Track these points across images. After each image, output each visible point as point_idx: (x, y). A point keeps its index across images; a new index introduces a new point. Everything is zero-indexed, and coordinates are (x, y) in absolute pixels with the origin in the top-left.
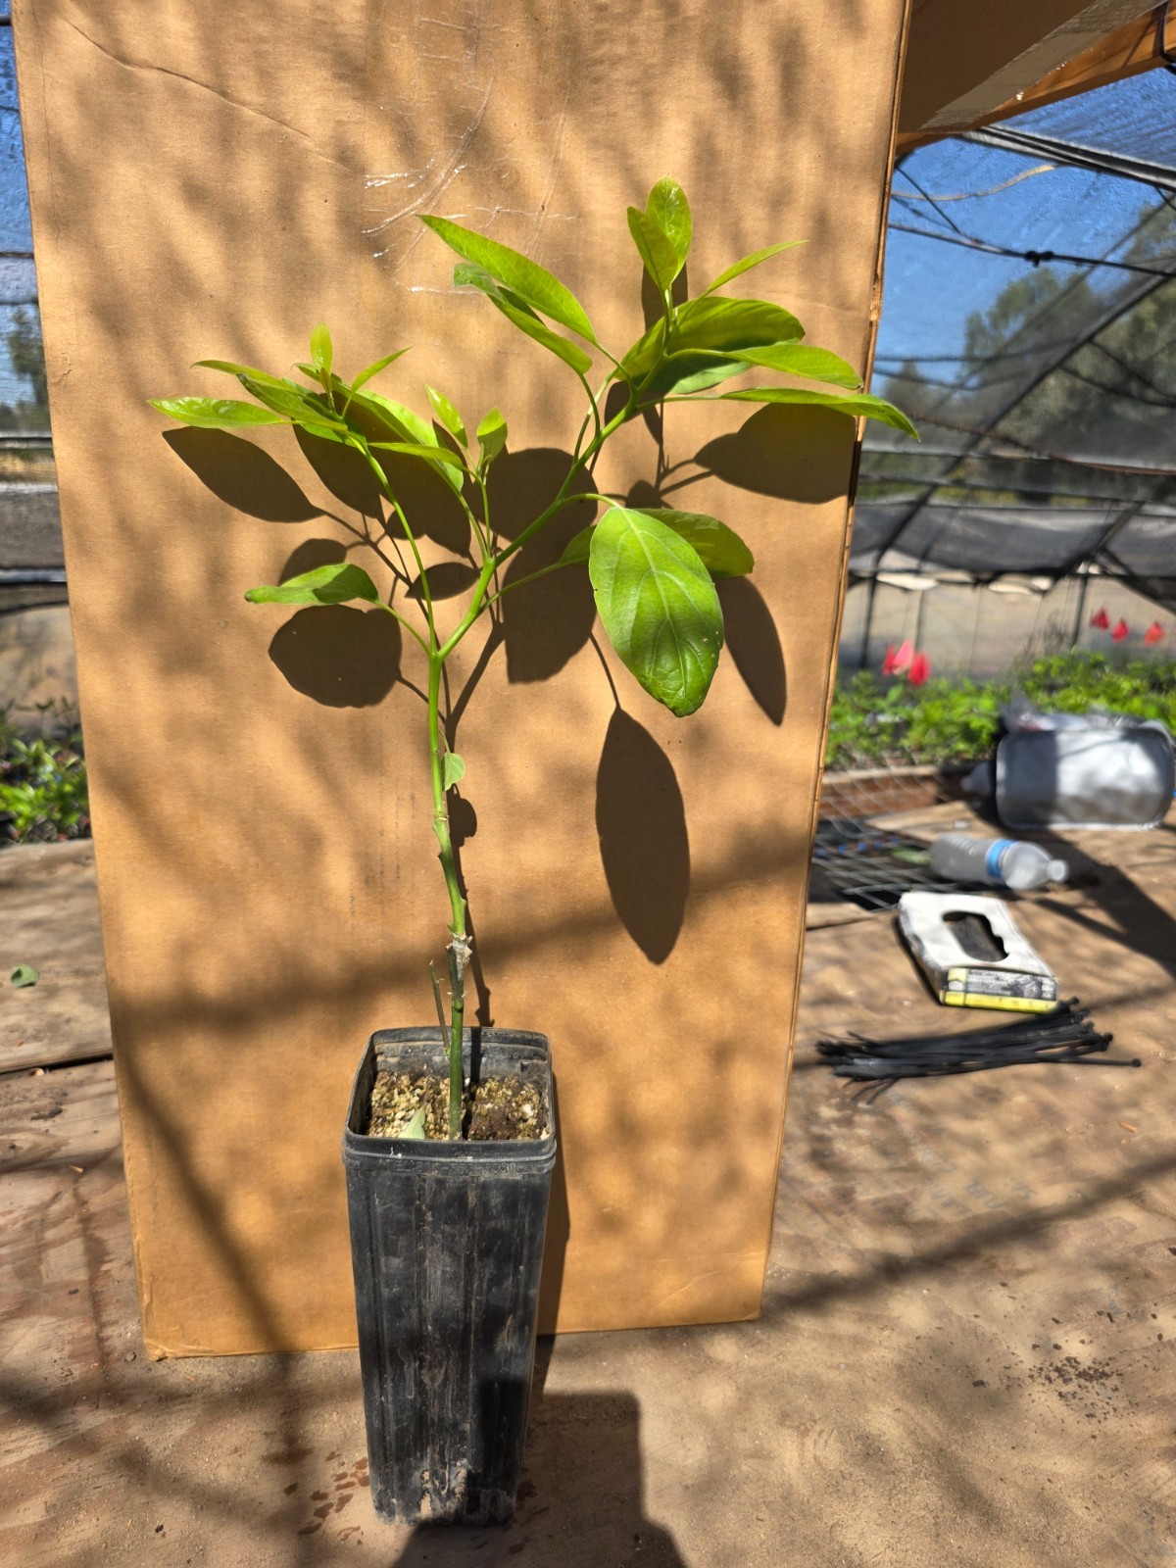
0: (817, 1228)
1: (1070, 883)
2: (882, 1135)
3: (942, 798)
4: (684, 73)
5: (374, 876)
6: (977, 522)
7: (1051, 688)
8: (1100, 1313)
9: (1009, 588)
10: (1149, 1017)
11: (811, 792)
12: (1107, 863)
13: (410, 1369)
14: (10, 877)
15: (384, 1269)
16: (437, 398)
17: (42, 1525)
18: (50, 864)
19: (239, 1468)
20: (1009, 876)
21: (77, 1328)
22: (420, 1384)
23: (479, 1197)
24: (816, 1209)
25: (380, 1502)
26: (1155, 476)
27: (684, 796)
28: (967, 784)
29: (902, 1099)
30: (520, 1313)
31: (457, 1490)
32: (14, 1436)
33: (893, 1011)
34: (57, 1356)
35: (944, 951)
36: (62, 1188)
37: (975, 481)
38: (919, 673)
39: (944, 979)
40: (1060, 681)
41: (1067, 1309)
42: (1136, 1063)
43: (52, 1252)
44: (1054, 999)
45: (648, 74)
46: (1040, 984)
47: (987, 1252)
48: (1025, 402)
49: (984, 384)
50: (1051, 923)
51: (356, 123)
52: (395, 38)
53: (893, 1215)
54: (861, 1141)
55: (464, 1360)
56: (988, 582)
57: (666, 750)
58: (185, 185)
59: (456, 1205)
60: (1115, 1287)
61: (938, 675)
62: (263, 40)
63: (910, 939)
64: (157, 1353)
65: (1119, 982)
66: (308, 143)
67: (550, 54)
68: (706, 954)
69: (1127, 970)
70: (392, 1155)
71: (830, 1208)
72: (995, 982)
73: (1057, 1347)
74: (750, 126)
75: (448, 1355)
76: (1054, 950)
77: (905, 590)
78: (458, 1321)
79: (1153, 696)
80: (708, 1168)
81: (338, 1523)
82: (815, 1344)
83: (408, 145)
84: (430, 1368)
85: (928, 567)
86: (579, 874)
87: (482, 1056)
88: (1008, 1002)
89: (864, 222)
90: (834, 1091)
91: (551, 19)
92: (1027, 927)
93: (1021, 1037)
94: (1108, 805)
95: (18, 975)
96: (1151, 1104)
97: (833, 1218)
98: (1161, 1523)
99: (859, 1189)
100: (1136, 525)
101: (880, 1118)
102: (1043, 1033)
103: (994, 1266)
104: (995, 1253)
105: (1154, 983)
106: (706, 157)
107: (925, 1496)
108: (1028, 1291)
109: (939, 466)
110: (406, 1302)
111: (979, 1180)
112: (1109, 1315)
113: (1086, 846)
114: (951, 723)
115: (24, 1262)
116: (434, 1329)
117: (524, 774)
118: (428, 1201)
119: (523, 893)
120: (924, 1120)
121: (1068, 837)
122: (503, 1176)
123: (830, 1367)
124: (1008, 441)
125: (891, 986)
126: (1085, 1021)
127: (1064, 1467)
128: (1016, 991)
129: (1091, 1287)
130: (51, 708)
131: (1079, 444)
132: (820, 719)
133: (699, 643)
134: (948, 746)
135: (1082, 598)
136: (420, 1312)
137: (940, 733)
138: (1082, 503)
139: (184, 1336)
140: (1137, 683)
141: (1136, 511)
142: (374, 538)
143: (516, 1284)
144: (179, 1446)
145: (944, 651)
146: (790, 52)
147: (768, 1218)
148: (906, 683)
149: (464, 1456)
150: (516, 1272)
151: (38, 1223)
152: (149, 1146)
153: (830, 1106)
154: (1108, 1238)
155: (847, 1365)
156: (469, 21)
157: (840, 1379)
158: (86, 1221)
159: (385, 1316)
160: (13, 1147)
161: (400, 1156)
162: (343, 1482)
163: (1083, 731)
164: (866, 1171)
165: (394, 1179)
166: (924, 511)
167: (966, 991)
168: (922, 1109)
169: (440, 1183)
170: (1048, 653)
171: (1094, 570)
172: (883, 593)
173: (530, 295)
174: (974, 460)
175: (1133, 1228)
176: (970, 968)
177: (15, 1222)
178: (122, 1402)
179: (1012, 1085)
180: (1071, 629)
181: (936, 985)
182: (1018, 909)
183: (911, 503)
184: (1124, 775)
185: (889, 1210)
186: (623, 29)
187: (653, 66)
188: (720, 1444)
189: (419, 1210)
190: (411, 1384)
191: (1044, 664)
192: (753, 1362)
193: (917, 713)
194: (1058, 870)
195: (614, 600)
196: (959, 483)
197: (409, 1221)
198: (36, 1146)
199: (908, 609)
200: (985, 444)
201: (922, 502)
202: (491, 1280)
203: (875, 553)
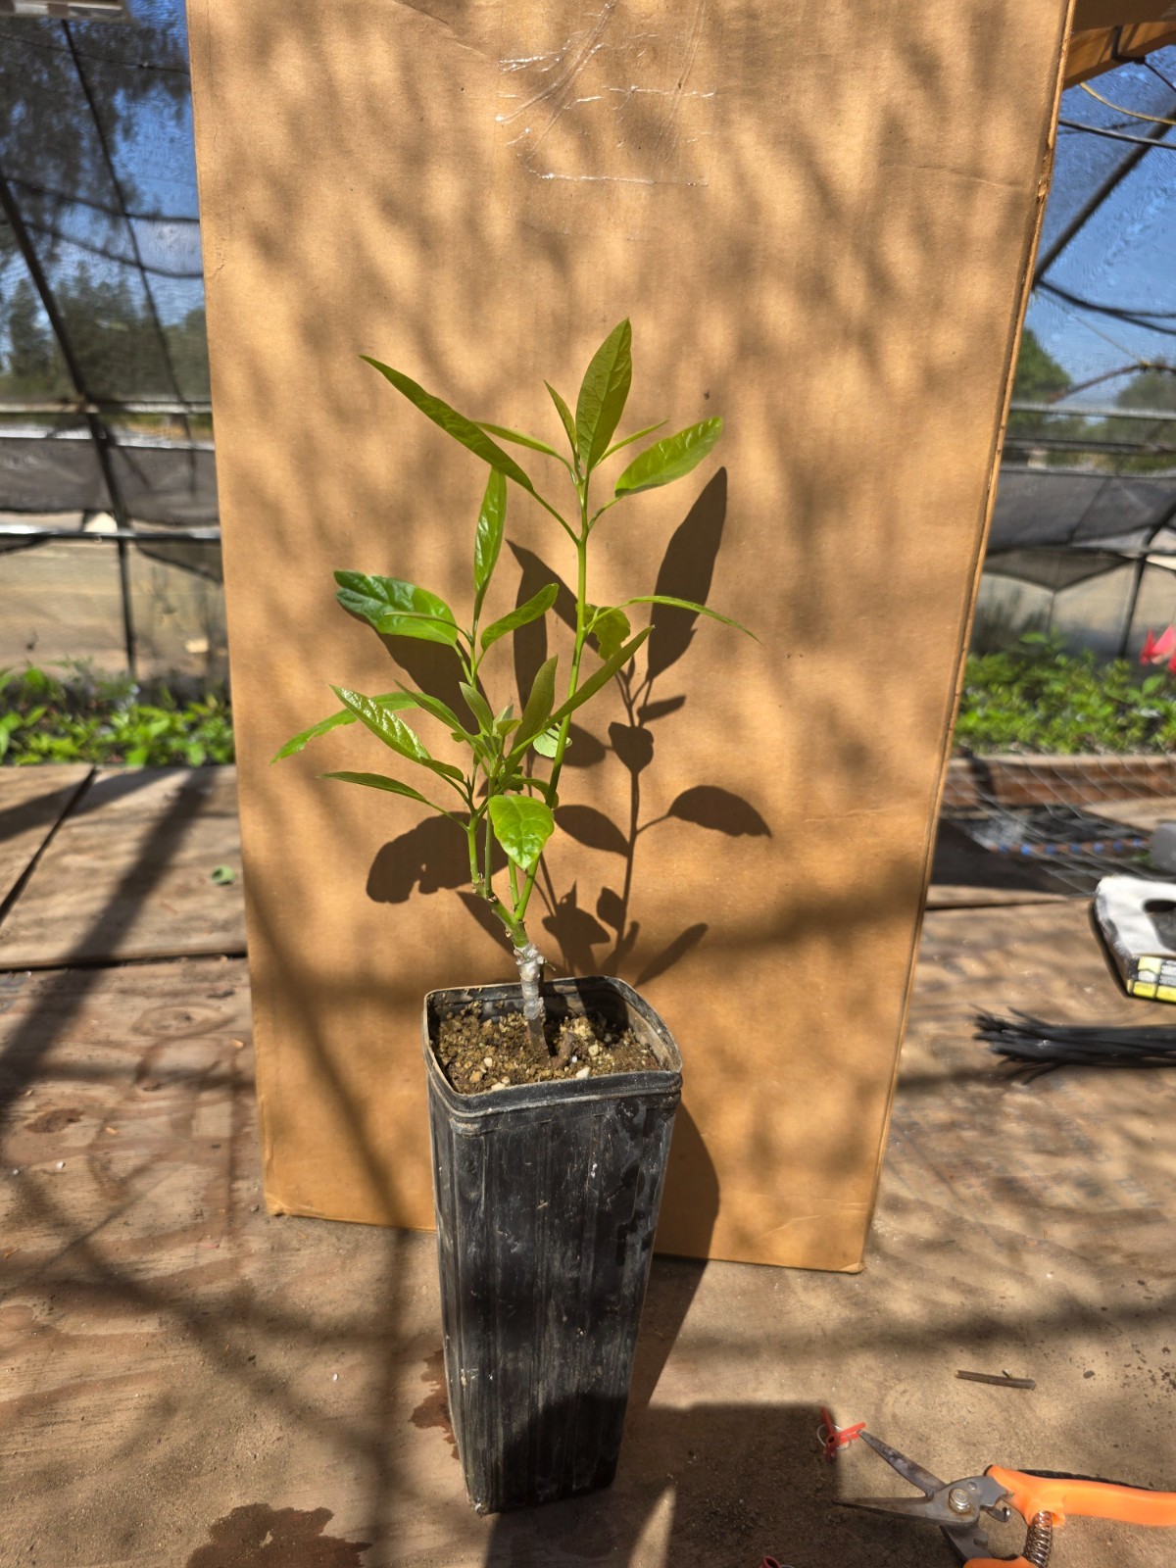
17: (155, 1336)
24: (942, 1177)
34: (192, 1198)
35: (1140, 938)
36: (222, 1057)
39: (1134, 967)
51: (494, 7)
63: (1104, 924)
64: (276, 1208)
66: (447, 31)
90: (986, 1068)
95: (218, 874)
101: (1036, 1100)
111: (1135, 1175)
125: (1073, 971)
139: (299, 1195)
148: (1166, 673)
151: (196, 1084)
153: (979, 1082)
158: (238, 1088)
160: (189, 1019)
167: (1158, 983)
172: (1150, 575)
176: (1166, 958)
181: (1124, 972)
198: (207, 1020)
203: (1146, 532)
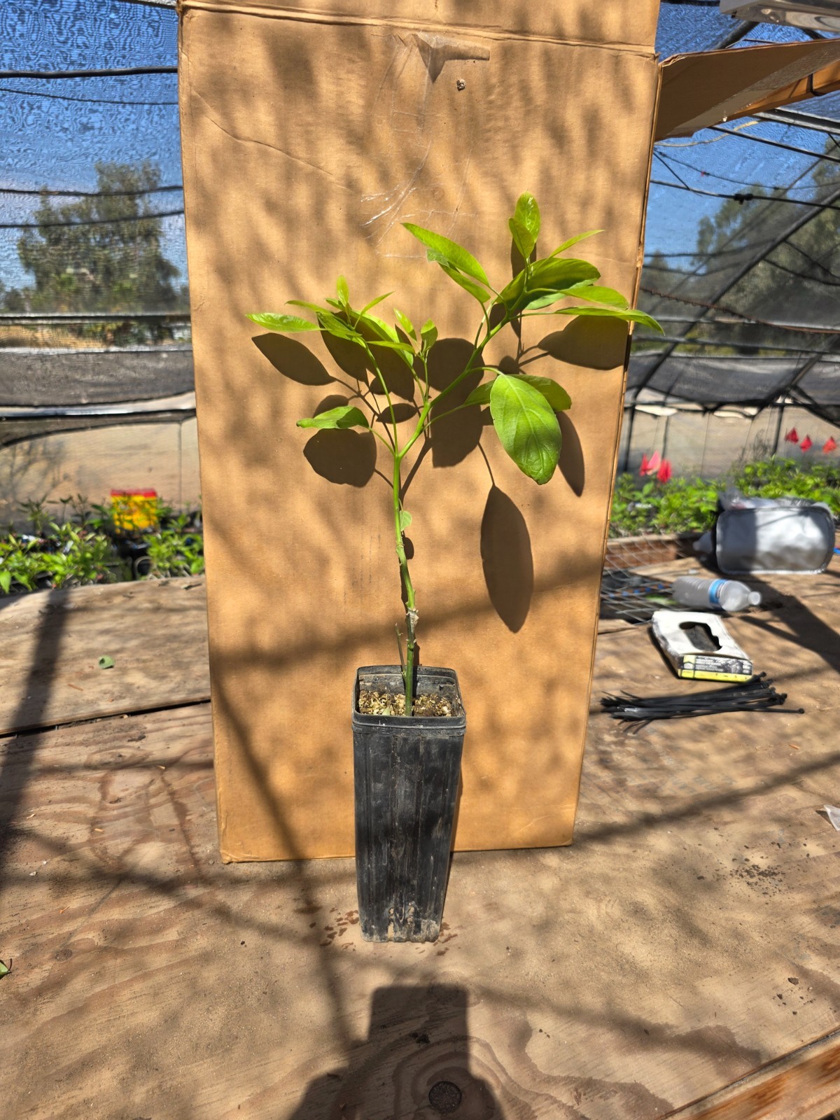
0: (604, 800)
1: (763, 607)
2: (643, 751)
3: (681, 555)
4: (535, 136)
5: (357, 582)
6: (705, 368)
7: (758, 485)
8: (773, 843)
9: (728, 415)
10: (811, 685)
11: (603, 534)
12: (789, 594)
13: (385, 847)
14: (84, 604)
15: (373, 790)
16: (399, 315)
17: (177, 941)
18: (108, 596)
19: (282, 915)
20: (724, 602)
21: (178, 848)
22: (390, 857)
23: (426, 749)
24: (603, 789)
25: (365, 927)
26: (831, 334)
27: (531, 536)
28: (697, 546)
29: (655, 731)
30: (446, 816)
31: (409, 920)
32: (153, 900)
33: (649, 682)
34: (169, 862)
35: (681, 645)
36: (154, 777)
37: (705, 339)
38: (665, 474)
39: (681, 662)
40: (764, 479)
41: (754, 841)
42: (801, 711)
43: (155, 810)
44: (750, 674)
45: (514, 136)
46: (741, 665)
47: (706, 812)
48: (740, 282)
49: (709, 272)
50: (749, 630)
51: (358, 167)
52: (380, 122)
53: (650, 793)
54: (629, 754)
55: (415, 843)
56: (713, 411)
57: (521, 509)
58: (267, 202)
59: (413, 753)
60: (783, 830)
61: (678, 476)
62: (309, 124)
63: (659, 639)
64: (228, 859)
65: (792, 665)
66: (332, 178)
67: (463, 128)
68: (542, 627)
69: (799, 658)
70: (380, 725)
71: (611, 789)
72: (713, 664)
73: (747, 860)
74: (570, 163)
75: (406, 839)
76: (752, 647)
77: (655, 416)
78: (413, 820)
79: (829, 489)
80: (542, 754)
81: (340, 941)
82: (604, 858)
83: (385, 177)
84: (396, 847)
85: (670, 400)
86: (470, 581)
87: (418, 682)
88: (721, 676)
89: (633, 213)
90: (612, 727)
91: (463, 109)
92: (734, 633)
93: (729, 696)
94: (790, 558)
95: (102, 661)
96: (809, 734)
97: (614, 795)
98: (803, 944)
99: (629, 779)
100: (817, 369)
101: (641, 741)
102: (743, 694)
103: (710, 819)
104: (711, 813)
105: (815, 666)
106: (546, 180)
107: (669, 932)
108: (730, 832)
109: (679, 329)
110: (384, 809)
111: (701, 774)
112: (778, 844)
113: (776, 585)
114: (687, 508)
115: (140, 815)
116: (399, 825)
117: (440, 523)
118: (398, 751)
119: (438, 591)
120: (669, 743)
121: (763, 579)
122: (439, 736)
123: (614, 870)
124: (729, 311)
125: (648, 668)
126: (770, 687)
127: (748, 919)
128: (726, 669)
129: (768, 830)
130: (70, 502)
131: (778, 313)
132: (608, 491)
133: (550, 446)
134: (685, 525)
135: (780, 420)
136: (391, 815)
137: (679, 515)
138: (780, 355)
139: (243, 848)
140: (818, 480)
141: (818, 360)
142: (363, 394)
143: (444, 799)
144: (247, 905)
145: (682, 459)
146: (593, 122)
147: (577, 783)
148: (656, 481)
149: (413, 899)
150: (444, 792)
151: (144, 794)
152: (229, 736)
153: (610, 735)
154: (779, 805)
155: (624, 869)
156: (419, 112)
157: (620, 875)
158: (172, 794)
159: (373, 817)
160: (120, 756)
161: (384, 725)
162: (341, 922)
163: (774, 509)
164: (633, 770)
165: (380, 738)
166: (668, 360)
167: (695, 670)
168: (667, 737)
169: (405, 740)
170: (756, 460)
171: (788, 401)
172: (638, 418)
173: (455, 262)
174: (705, 325)
175: (795, 800)
176: (697, 654)
177: (131, 795)
178: (210, 884)
179: (723, 724)
180: (772, 443)
181: (675, 666)
182: (730, 622)
183: (659, 355)
184: (800, 538)
185: (648, 790)
186: (501, 113)
187: (518, 132)
188: (550, 906)
189: (393, 757)
190: (385, 856)
191: (753, 467)
192: (569, 867)
193: (663, 502)
194: (755, 598)
195: (504, 425)
196: (692, 341)
197: (388, 763)
198: (133, 756)
199: (657, 430)
200: (711, 313)
201: (667, 354)
202: (430, 796)
203: (634, 391)
